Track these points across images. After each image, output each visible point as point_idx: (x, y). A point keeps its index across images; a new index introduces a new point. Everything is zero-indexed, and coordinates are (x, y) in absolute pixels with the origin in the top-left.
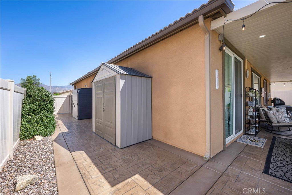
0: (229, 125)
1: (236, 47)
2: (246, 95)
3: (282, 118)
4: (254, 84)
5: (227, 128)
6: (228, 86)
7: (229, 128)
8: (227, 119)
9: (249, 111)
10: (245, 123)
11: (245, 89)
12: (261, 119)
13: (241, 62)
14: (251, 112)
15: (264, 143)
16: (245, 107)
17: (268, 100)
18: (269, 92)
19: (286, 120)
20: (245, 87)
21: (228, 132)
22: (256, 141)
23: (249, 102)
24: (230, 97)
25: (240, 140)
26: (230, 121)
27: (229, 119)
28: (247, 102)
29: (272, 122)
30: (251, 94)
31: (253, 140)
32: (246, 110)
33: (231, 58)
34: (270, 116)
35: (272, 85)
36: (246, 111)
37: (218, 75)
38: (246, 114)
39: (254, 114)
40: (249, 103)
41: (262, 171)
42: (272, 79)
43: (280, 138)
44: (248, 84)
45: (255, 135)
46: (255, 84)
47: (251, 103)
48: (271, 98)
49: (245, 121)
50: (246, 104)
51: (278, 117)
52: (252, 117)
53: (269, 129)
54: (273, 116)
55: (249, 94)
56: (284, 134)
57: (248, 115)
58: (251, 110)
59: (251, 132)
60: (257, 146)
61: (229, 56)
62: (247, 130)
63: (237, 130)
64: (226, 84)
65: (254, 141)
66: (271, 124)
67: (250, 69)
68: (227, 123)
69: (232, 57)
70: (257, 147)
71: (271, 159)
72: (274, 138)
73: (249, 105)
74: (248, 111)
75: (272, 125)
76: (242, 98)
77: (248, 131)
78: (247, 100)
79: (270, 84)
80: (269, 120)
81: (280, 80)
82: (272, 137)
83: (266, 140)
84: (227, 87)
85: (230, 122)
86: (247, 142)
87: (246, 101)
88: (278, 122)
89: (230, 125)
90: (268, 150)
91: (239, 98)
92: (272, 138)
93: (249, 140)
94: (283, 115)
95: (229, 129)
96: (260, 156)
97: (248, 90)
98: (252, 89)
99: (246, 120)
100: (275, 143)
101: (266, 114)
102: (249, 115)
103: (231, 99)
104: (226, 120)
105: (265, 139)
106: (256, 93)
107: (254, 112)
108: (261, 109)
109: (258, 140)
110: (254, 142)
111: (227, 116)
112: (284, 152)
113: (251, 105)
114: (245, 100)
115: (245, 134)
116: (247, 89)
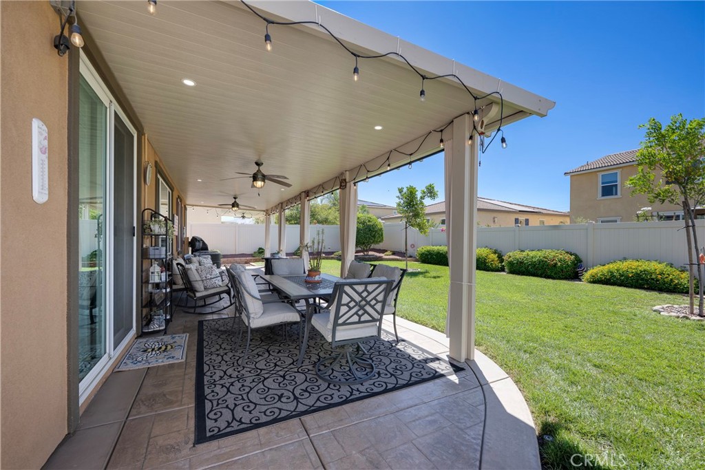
0: (92, 318)
1: (122, 83)
2: (144, 230)
3: (211, 278)
4: (161, 206)
5: (85, 333)
6: (91, 203)
7: (92, 329)
8: (87, 303)
9: (152, 273)
10: (141, 306)
11: (141, 214)
12: (175, 287)
13: (133, 137)
14: (157, 275)
15: (186, 346)
16: (142, 261)
17: (183, 242)
18: (185, 225)
19: (216, 282)
20: (143, 209)
21: (88, 347)
22: (169, 347)
23: (151, 248)
24: (98, 235)
25: (128, 362)
26: (95, 307)
27: (93, 302)
28: (147, 249)
29: (194, 290)
30: (156, 229)
31: (160, 348)
32: (144, 269)
33: (104, 109)
34: (192, 278)
35: (190, 212)
36: (144, 274)
37: (46, 143)
38: (144, 280)
39: (163, 279)
40: (151, 251)
41: (192, 437)
42: (190, 200)
43: (209, 320)
44: (148, 203)
45: (165, 332)
46: (162, 204)
47: (157, 252)
48: (188, 238)
49: (142, 300)
50: (144, 254)
51: (204, 278)
52: (157, 286)
53: (188, 305)
54: (198, 278)
55: (152, 226)
56: (214, 310)
57: (147, 282)
58: (156, 268)
59: (155, 327)
60: (171, 361)
61: (95, 101)
62: (144, 323)
63: (117, 335)
64: (84, 193)
65: (164, 348)
66: (192, 295)
67: (154, 163)
68: (87, 312)
69: (108, 106)
70: (171, 366)
71: (204, 385)
72: (201, 323)
73: (151, 257)
74: (148, 270)
75: (195, 297)
76: (135, 238)
77: (148, 324)
78: (147, 243)
79: (186, 209)
80: (190, 287)
81: (202, 203)
82: (197, 323)
83: (188, 334)
84: (88, 206)
85: (96, 311)
86: (147, 361)
87: (144, 246)
88: (206, 289)
89: (97, 320)
90: (194, 363)
91: (126, 237)
92: (197, 327)
93: (153, 350)
94: (214, 273)
95: (93, 332)
96: (182, 391)
97: (148, 218)
98: (155, 214)
99: (144, 296)
100: (203, 337)
101: (185, 273)
102: (150, 282)
103: (99, 242)
104: (83, 307)
105: (185, 335)
106: (168, 225)
107: (161, 272)
108: (175, 263)
109: (172, 341)
110: (164, 351)
111: (85, 293)
112: (222, 352)
113: (157, 257)
114: (140, 243)
115: (141, 335)
116: (147, 214)
